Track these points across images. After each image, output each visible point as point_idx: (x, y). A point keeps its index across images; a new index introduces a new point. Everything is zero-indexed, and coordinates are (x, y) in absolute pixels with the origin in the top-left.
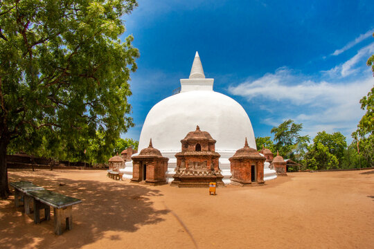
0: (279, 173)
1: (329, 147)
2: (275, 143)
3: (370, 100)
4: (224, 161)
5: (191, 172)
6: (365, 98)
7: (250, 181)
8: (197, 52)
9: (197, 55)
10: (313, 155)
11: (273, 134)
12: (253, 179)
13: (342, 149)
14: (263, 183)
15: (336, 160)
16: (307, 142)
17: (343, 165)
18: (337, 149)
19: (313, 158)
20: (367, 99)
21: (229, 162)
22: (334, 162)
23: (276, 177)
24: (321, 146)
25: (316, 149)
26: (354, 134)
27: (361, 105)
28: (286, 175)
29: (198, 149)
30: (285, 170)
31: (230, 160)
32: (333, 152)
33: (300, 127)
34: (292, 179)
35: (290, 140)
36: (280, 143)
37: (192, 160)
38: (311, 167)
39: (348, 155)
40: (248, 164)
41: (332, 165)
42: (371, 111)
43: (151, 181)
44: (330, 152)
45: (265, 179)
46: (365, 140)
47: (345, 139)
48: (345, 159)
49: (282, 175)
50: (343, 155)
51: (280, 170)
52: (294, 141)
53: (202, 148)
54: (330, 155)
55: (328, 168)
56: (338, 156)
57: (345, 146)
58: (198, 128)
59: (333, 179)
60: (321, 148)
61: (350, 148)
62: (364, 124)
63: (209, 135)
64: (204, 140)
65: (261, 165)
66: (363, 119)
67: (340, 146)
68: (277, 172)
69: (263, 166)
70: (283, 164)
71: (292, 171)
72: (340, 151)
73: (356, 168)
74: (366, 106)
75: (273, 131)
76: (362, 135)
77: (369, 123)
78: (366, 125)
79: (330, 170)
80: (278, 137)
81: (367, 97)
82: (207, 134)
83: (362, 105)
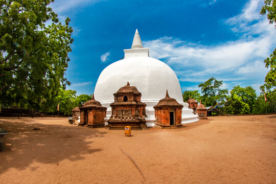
0: (201, 117)
1: (243, 98)
2: (202, 95)
3: (273, 60)
4: (150, 109)
5: (120, 118)
6: (268, 59)
7: (169, 125)
8: (137, 30)
9: (137, 31)
10: (230, 103)
11: (201, 88)
12: (172, 123)
13: (253, 99)
14: (180, 126)
15: (248, 108)
16: (226, 94)
17: (253, 111)
18: (249, 99)
19: (230, 106)
20: (270, 60)
21: (154, 110)
22: (246, 109)
23: (198, 120)
24: (236, 97)
25: (233, 99)
26: (262, 88)
27: (265, 64)
28: (207, 119)
29: (125, 100)
30: (206, 115)
31: (154, 108)
32: (246, 101)
33: (221, 83)
34: (211, 122)
35: (213, 92)
36: (206, 95)
37: (120, 109)
38: (229, 112)
39: (258, 103)
40: (166, 111)
41: (245, 111)
42: (274, 69)
43: (91, 124)
44: (243, 101)
45: (183, 123)
46: (270, 92)
47: (255, 91)
48: (255, 107)
49: (204, 119)
50: (253, 103)
51: (202, 115)
52: (217, 93)
53: (128, 100)
54: (243, 103)
55: (241, 113)
56: (250, 104)
57: (255, 97)
58: (128, 84)
59: (244, 122)
60: (236, 98)
61: (259, 98)
62: (269, 79)
63: (136, 88)
64: (130, 93)
65: (179, 111)
66: (268, 75)
67: (251, 97)
68: (200, 116)
69: (181, 112)
70: (205, 110)
71: (214, 115)
72: (252, 100)
73: (263, 113)
74: (270, 66)
75: (200, 86)
76: (268, 88)
77: (273, 78)
78: (270, 80)
79: (243, 114)
80: (205, 90)
81: (270, 58)
82: (134, 88)
83: (267, 64)
